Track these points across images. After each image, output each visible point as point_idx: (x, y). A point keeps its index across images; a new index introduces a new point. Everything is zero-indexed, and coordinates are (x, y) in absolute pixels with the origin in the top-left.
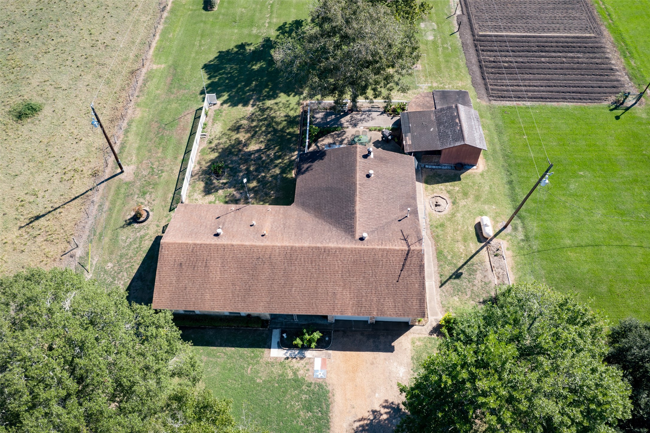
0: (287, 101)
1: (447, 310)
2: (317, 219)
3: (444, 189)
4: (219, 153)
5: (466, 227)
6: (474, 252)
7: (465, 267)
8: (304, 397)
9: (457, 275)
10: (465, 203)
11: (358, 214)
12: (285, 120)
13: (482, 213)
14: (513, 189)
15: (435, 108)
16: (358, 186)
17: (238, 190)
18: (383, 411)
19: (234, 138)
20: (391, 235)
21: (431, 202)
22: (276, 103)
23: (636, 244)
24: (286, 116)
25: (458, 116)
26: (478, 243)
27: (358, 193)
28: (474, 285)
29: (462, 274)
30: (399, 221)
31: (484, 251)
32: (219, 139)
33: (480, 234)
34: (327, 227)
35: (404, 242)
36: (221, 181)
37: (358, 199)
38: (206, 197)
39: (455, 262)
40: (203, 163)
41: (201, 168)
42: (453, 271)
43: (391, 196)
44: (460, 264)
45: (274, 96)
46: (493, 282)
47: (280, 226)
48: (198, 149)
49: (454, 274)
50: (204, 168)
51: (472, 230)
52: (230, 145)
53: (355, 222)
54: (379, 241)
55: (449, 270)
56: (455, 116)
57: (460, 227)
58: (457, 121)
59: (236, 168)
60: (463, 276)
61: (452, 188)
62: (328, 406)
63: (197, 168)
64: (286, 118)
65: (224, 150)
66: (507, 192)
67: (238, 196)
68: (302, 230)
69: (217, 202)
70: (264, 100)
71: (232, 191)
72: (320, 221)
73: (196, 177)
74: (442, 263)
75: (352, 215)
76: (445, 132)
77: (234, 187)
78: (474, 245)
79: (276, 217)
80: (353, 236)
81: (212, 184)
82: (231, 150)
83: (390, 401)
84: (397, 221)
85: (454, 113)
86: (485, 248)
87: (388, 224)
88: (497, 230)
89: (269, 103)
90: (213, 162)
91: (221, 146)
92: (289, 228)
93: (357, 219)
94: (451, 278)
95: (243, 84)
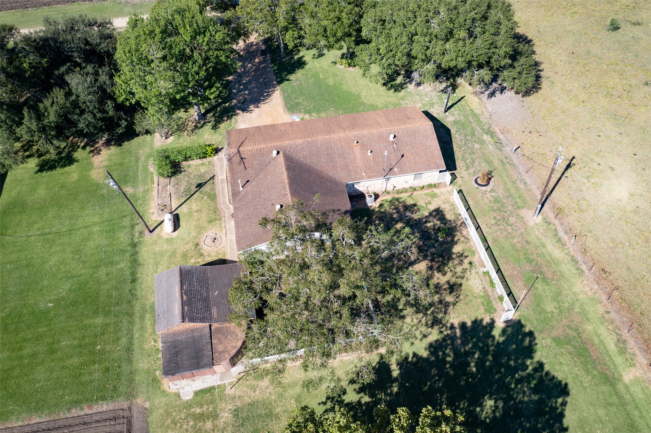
0: (412, 344)
1: (210, 162)
2: (319, 169)
3: (207, 257)
4: (453, 253)
5: (188, 224)
6: (184, 205)
7: (193, 193)
8: (302, 107)
9: (200, 186)
10: (186, 247)
11: (284, 169)
12: (401, 310)
13: (170, 241)
14: (133, 273)
15: (210, 326)
16: (288, 192)
17: (410, 219)
18: (253, 109)
19: (449, 274)
20: (254, 162)
21: (220, 241)
22: (425, 336)
23: (32, 238)
24: (403, 317)
25: (183, 304)
26: (178, 213)
27: (287, 186)
28: (188, 181)
29: (196, 187)
30: (248, 181)
31: (174, 207)
32: (464, 270)
33: (176, 221)
34: (308, 161)
35: (243, 156)
36: (432, 224)
37: (287, 181)
38: (436, 207)
39: (201, 195)
40: (462, 239)
41: (461, 233)
42: (203, 188)
43: (257, 199)
44: (197, 194)
45: (434, 348)
46: (172, 186)
47: (347, 155)
48: (478, 252)
49: (203, 186)
50: (458, 233)
51: (182, 223)
52: (447, 265)
53: (285, 163)
54: (263, 153)
55: (206, 188)
56: (187, 305)
57: (194, 224)
58: (185, 297)
59: (426, 240)
60: (195, 187)
61: (198, 260)
62: (286, 105)
63: (464, 233)
64: (402, 314)
65: (450, 258)
66: (140, 270)
67: (408, 214)
68: (328, 154)
69: (424, 205)
70: (444, 340)
71: (416, 216)
72: (316, 167)
73: (459, 223)
74: (212, 192)
75: (288, 168)
76: (201, 287)
77: (415, 220)
78: (183, 211)
79: (354, 165)
80: (285, 154)
81: (439, 220)
82: (443, 258)
83: (248, 113)
84: (250, 180)
85: (188, 310)
86: (173, 210)
87: (257, 174)
88: (159, 228)
89: (434, 335)
90: (453, 243)
91: (456, 262)
92: (339, 154)
93: (284, 165)
94: (206, 183)
95: (488, 363)
